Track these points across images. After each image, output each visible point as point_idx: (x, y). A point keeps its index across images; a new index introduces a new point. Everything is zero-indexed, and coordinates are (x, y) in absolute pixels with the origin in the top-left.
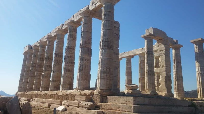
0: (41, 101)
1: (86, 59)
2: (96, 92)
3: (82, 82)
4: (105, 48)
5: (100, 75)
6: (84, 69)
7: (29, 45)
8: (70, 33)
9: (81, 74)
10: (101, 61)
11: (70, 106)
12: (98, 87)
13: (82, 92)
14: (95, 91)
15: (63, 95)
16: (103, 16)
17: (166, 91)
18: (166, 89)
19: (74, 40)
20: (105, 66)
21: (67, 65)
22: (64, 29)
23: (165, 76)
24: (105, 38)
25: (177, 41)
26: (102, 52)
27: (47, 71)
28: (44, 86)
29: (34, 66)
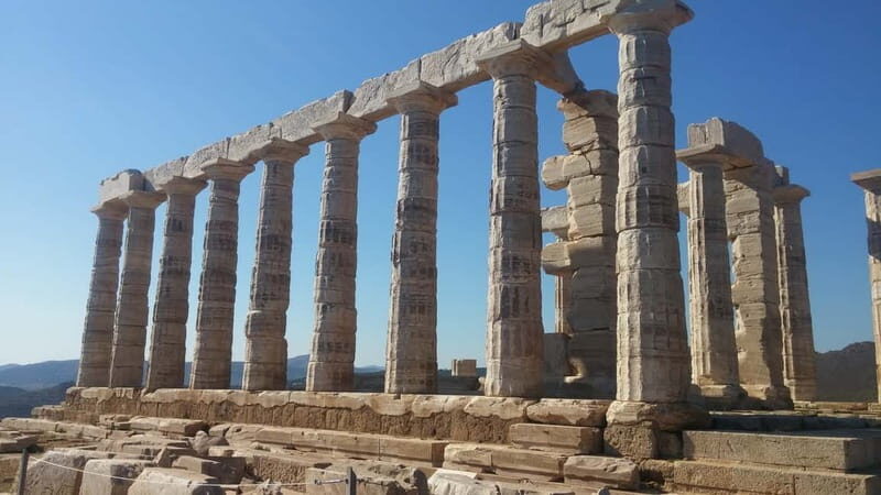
0: (294, 440)
1: (526, 265)
3: (518, 361)
4: (653, 224)
5: (635, 339)
6: (522, 306)
7: (130, 171)
8: (414, 141)
10: (636, 283)
11: (503, 469)
13: (534, 410)
14: (608, 404)
15: (409, 413)
16: (628, 87)
17: (768, 378)
18: (767, 370)
19: (432, 169)
20: (661, 304)
22: (361, 118)
24: (647, 180)
25: (786, 171)
26: (639, 243)
27: (272, 299)
28: (262, 367)
29: (177, 271)
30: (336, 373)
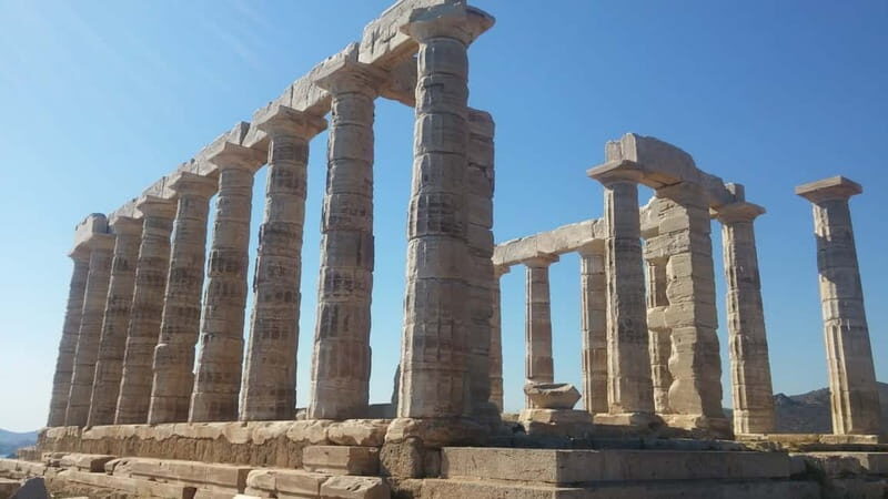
0: (153, 472)
1: (348, 283)
2: (395, 429)
3: (333, 383)
4: (432, 233)
5: (410, 353)
6: (341, 324)
7: (95, 215)
8: (278, 166)
9: (329, 348)
10: (413, 294)
11: (284, 493)
12: (403, 410)
13: (336, 430)
14: (389, 423)
15: (250, 441)
16: (419, 95)
17: (700, 406)
18: (699, 398)
19: (295, 194)
20: (435, 314)
21: (265, 309)
22: (252, 147)
23: (694, 341)
24: (429, 188)
25: (739, 188)
26: (418, 253)
27: (178, 332)
28: (164, 400)
29: (120, 310)
30: (214, 403)
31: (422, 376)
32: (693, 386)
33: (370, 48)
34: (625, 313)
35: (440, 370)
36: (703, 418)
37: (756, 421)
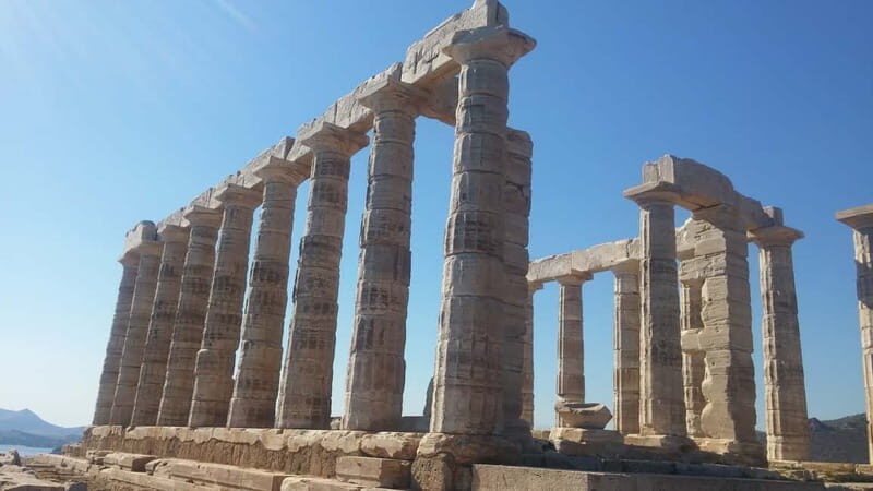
0: (192, 474)
1: (385, 297)
2: (427, 443)
3: (366, 394)
4: (468, 250)
5: (444, 368)
6: (376, 338)
7: (145, 223)
8: (320, 180)
9: (365, 361)
10: (448, 310)
12: (435, 424)
13: (368, 442)
14: (421, 437)
15: (285, 448)
16: (460, 115)
17: (733, 430)
18: (732, 422)
19: (336, 208)
20: (469, 331)
21: (303, 319)
22: (296, 161)
23: (729, 365)
24: (465, 207)
25: (777, 212)
26: (454, 270)
27: (219, 339)
28: (204, 404)
29: (165, 314)
30: (252, 410)
31: (455, 392)
32: (726, 411)
33: (413, 68)
34: (658, 334)
35: (473, 387)
36: (736, 442)
37: (790, 448)
